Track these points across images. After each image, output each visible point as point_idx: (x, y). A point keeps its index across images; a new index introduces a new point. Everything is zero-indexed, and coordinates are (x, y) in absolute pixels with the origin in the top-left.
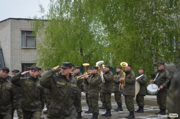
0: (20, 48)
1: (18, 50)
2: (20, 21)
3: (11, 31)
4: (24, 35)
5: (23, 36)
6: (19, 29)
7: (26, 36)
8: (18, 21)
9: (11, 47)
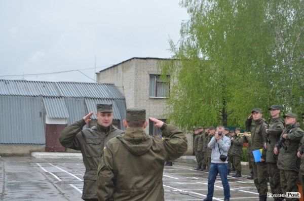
0: (148, 98)
1: (145, 101)
2: (149, 61)
3: (136, 74)
4: (153, 79)
5: (153, 82)
6: (146, 73)
8: (145, 61)
9: (136, 96)
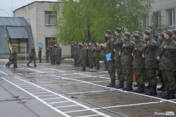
0: (44, 25)
1: (42, 27)
3: (37, 11)
6: (43, 10)
7: (49, 15)
8: (42, 3)
